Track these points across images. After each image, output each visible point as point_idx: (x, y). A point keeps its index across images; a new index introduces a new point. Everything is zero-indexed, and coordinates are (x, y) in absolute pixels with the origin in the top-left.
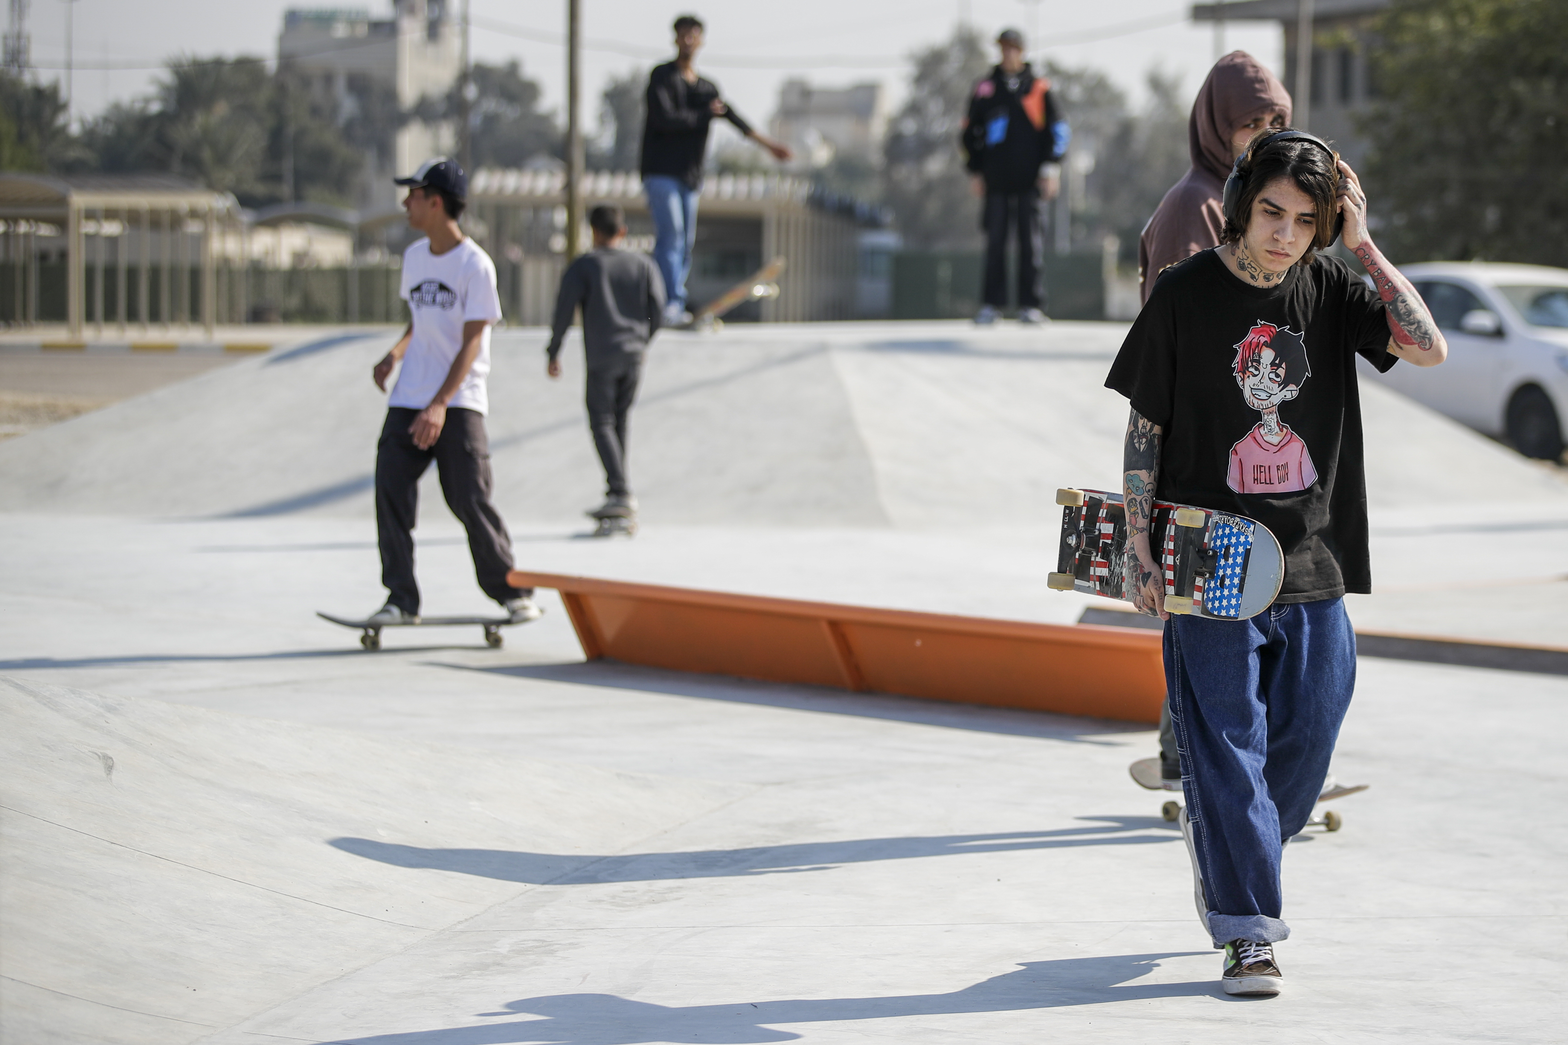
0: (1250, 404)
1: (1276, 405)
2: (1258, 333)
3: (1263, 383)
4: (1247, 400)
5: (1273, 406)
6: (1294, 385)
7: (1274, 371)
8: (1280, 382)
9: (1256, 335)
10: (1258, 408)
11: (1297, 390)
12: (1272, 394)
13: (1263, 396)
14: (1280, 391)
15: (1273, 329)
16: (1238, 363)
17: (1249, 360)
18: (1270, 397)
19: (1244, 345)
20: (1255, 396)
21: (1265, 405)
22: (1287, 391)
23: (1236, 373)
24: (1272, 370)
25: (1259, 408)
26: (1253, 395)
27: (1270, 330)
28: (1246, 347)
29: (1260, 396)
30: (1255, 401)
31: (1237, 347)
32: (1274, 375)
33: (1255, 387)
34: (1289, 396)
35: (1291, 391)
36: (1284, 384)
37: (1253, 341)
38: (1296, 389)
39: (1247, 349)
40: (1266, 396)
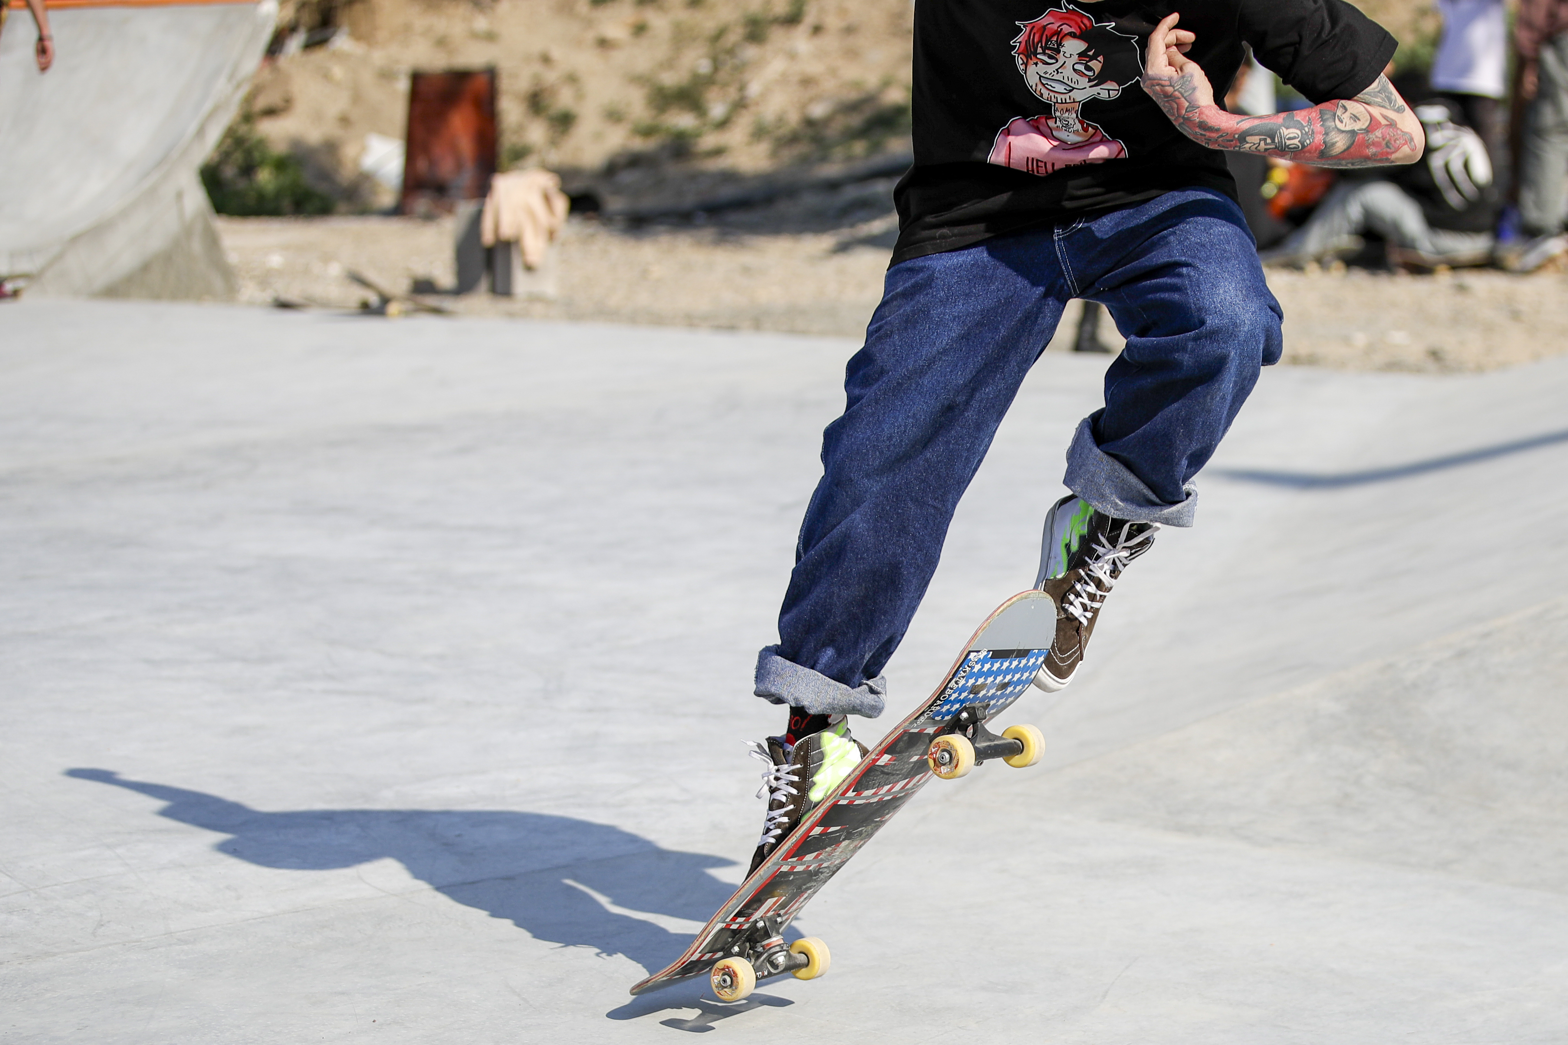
0: (1035, 92)
1: (1080, 102)
2: (1061, 19)
3: (1061, 73)
4: (1031, 87)
5: (1074, 102)
6: (1115, 84)
7: (1085, 62)
8: (1092, 78)
9: (1057, 21)
10: (1048, 100)
11: (1119, 90)
12: (1074, 88)
13: (1060, 88)
14: (1090, 87)
15: (1086, 21)
16: (1020, 43)
17: (1040, 45)
18: (1070, 91)
19: (1033, 27)
20: (1046, 86)
21: (1061, 99)
22: (1101, 89)
23: (1015, 53)
24: (1080, 60)
25: (1051, 101)
26: (1043, 85)
27: (1082, 22)
28: (1035, 30)
29: (1054, 88)
30: (1044, 91)
31: (1022, 26)
32: (1083, 67)
33: (1047, 76)
34: (1104, 95)
35: (1109, 90)
36: (1100, 79)
37: (1049, 26)
38: (1118, 88)
39: (1037, 31)
40: (1065, 89)
